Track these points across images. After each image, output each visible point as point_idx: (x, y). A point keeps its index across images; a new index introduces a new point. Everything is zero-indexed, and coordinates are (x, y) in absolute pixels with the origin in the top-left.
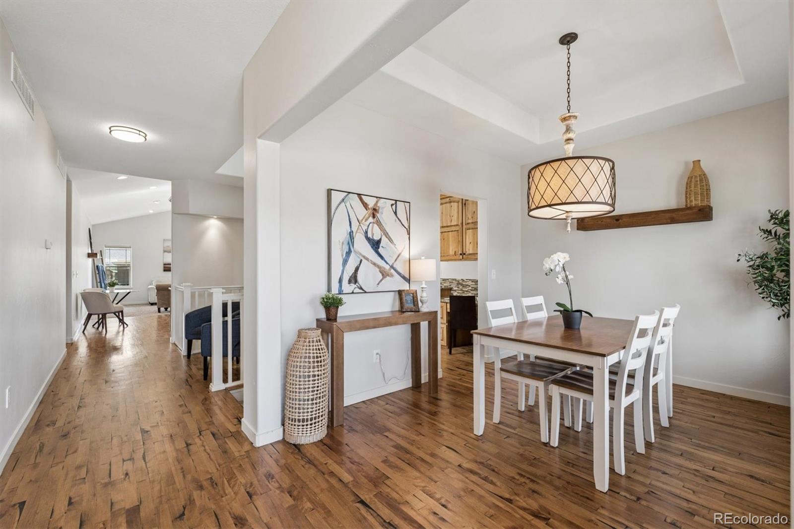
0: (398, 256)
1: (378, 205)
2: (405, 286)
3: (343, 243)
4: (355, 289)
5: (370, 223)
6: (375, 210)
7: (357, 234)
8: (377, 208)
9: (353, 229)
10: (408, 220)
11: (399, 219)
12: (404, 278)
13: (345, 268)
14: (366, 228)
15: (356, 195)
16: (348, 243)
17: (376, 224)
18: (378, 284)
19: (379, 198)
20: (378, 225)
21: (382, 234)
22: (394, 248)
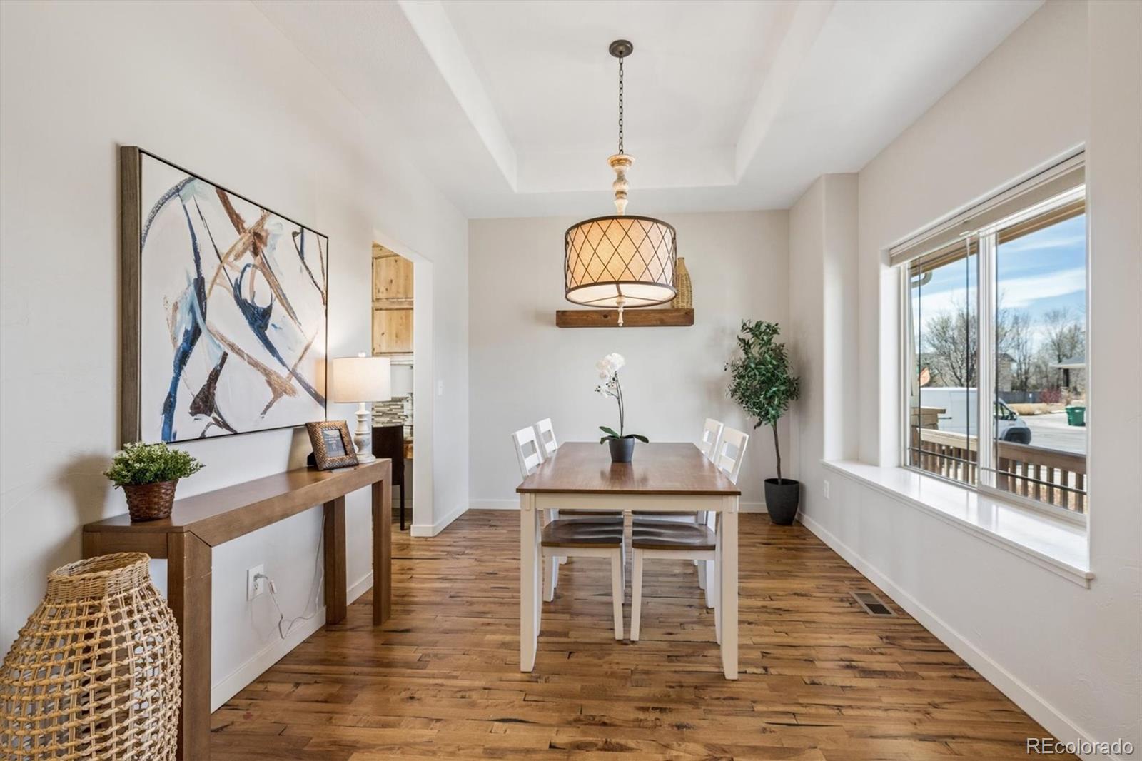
0: (306, 350)
1: (265, 227)
2: (316, 415)
3: (176, 307)
4: (208, 426)
5: (248, 265)
6: (257, 235)
7: (215, 287)
8: (263, 234)
9: (204, 274)
10: (325, 273)
11: (307, 269)
12: (316, 396)
13: (182, 373)
14: (239, 275)
15: (214, 188)
16: (192, 309)
17: (262, 270)
18: (264, 412)
19: (268, 210)
20: (264, 274)
21: (274, 295)
22: (297, 329)
